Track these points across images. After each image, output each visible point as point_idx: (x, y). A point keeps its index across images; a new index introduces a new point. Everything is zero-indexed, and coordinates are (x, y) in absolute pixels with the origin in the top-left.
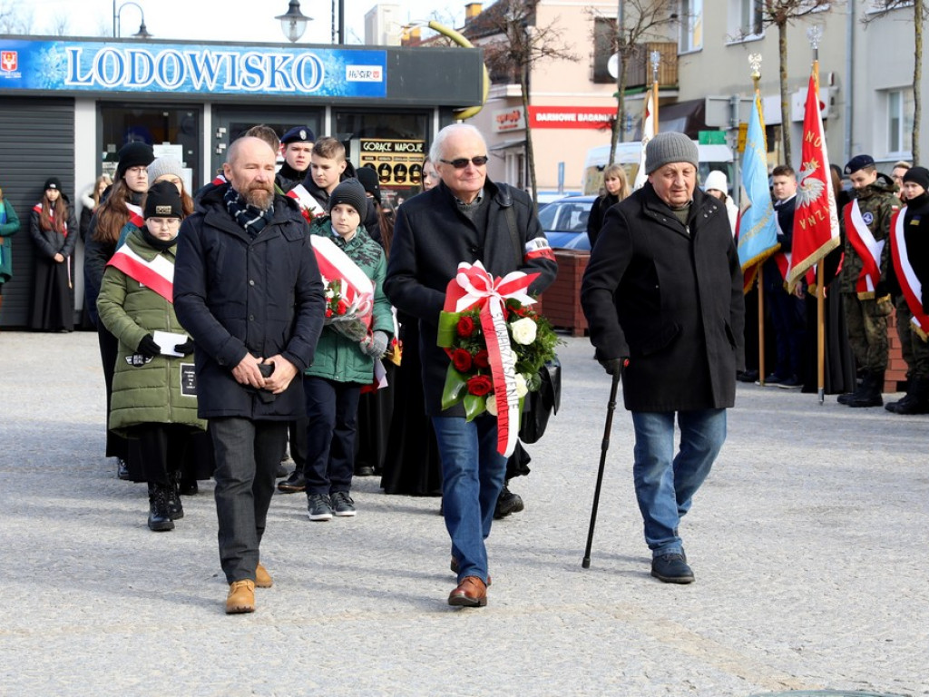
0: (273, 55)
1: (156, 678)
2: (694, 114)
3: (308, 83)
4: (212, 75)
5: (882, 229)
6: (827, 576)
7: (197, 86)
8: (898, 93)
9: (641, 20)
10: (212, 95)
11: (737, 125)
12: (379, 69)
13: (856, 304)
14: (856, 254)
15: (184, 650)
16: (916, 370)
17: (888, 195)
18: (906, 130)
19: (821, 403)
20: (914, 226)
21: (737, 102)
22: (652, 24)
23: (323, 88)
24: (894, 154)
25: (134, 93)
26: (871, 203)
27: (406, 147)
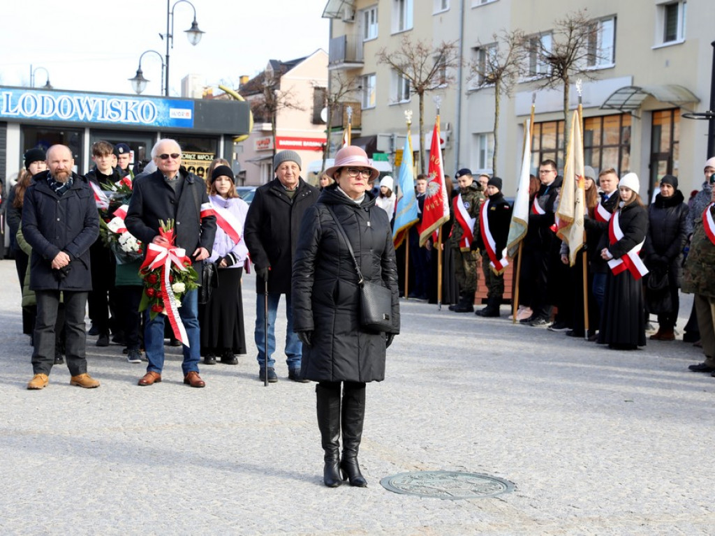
0: (126, 101)
1: (53, 461)
2: (369, 144)
3: (147, 118)
4: (90, 111)
5: (475, 212)
6: (442, 407)
7: (81, 118)
8: (485, 136)
9: (342, 88)
10: (90, 123)
11: (395, 150)
12: (189, 111)
13: (460, 254)
14: (460, 225)
15: (69, 446)
16: (492, 292)
17: (478, 192)
18: (489, 156)
19: (440, 310)
20: (492, 211)
21: (395, 138)
22: (348, 91)
23: (156, 121)
24: (482, 170)
25: (43, 121)
26: (468, 197)
27: (204, 157)
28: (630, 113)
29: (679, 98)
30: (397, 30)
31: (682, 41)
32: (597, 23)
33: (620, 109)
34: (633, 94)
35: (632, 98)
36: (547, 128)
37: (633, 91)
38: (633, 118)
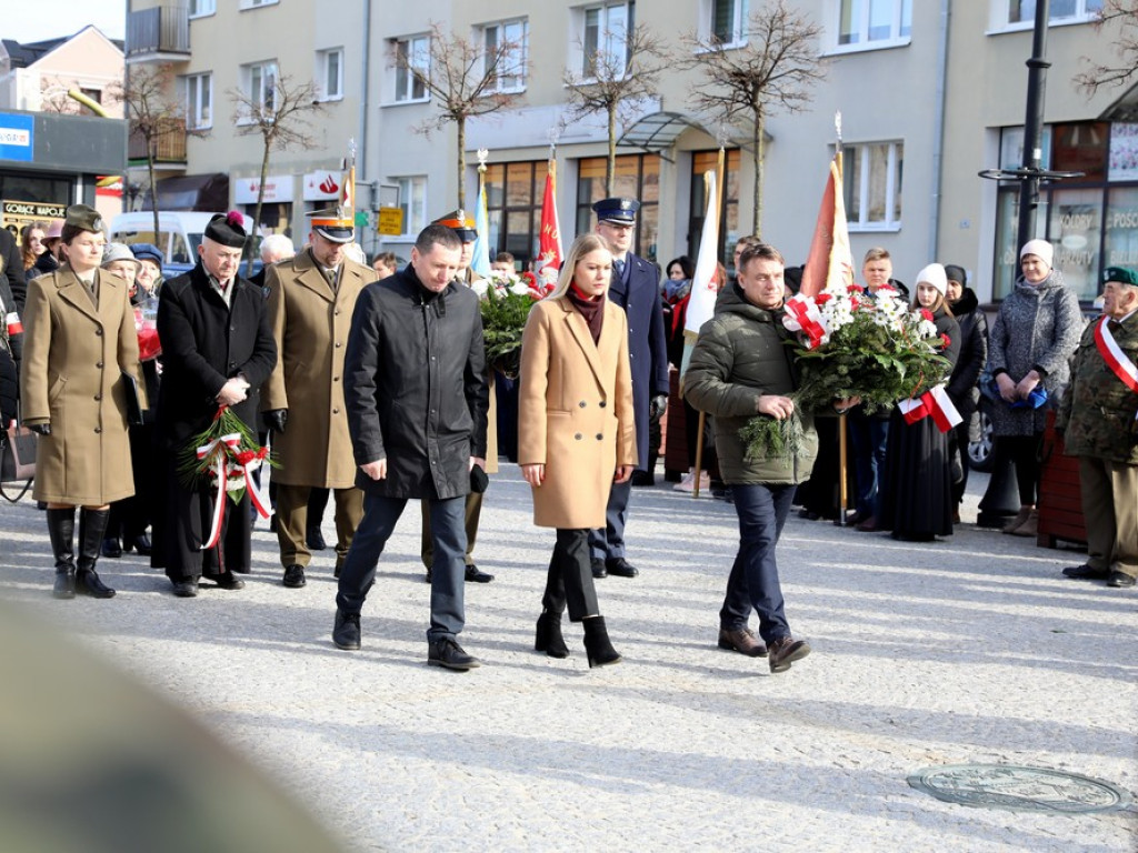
2: (205, 187)
8: (407, 182)
11: (378, 208)
12: (26, 133)
21: (378, 187)
22: (295, 109)
27: (49, 211)
28: (658, 152)
29: (741, 132)
30: (250, 5)
31: (742, 44)
32: (600, 9)
33: (645, 146)
34: (666, 124)
35: (663, 130)
36: (516, 172)
37: (667, 119)
38: (662, 161)
